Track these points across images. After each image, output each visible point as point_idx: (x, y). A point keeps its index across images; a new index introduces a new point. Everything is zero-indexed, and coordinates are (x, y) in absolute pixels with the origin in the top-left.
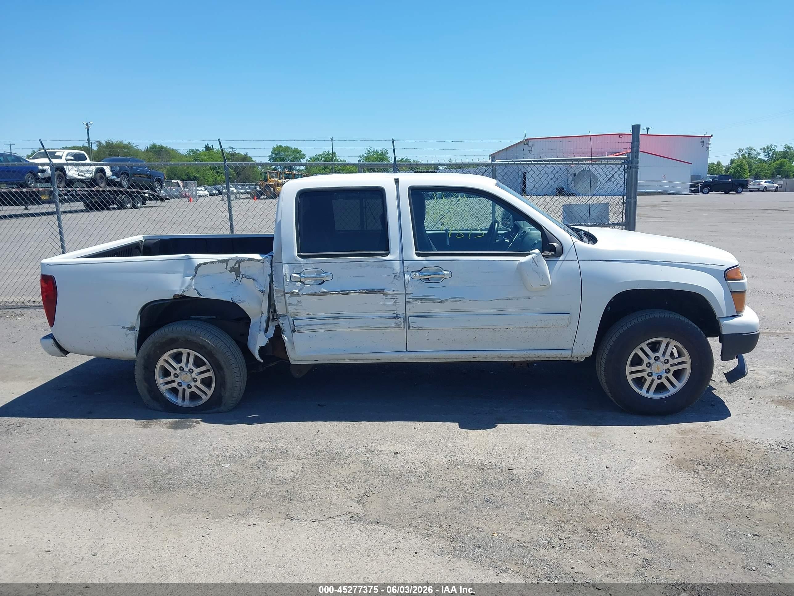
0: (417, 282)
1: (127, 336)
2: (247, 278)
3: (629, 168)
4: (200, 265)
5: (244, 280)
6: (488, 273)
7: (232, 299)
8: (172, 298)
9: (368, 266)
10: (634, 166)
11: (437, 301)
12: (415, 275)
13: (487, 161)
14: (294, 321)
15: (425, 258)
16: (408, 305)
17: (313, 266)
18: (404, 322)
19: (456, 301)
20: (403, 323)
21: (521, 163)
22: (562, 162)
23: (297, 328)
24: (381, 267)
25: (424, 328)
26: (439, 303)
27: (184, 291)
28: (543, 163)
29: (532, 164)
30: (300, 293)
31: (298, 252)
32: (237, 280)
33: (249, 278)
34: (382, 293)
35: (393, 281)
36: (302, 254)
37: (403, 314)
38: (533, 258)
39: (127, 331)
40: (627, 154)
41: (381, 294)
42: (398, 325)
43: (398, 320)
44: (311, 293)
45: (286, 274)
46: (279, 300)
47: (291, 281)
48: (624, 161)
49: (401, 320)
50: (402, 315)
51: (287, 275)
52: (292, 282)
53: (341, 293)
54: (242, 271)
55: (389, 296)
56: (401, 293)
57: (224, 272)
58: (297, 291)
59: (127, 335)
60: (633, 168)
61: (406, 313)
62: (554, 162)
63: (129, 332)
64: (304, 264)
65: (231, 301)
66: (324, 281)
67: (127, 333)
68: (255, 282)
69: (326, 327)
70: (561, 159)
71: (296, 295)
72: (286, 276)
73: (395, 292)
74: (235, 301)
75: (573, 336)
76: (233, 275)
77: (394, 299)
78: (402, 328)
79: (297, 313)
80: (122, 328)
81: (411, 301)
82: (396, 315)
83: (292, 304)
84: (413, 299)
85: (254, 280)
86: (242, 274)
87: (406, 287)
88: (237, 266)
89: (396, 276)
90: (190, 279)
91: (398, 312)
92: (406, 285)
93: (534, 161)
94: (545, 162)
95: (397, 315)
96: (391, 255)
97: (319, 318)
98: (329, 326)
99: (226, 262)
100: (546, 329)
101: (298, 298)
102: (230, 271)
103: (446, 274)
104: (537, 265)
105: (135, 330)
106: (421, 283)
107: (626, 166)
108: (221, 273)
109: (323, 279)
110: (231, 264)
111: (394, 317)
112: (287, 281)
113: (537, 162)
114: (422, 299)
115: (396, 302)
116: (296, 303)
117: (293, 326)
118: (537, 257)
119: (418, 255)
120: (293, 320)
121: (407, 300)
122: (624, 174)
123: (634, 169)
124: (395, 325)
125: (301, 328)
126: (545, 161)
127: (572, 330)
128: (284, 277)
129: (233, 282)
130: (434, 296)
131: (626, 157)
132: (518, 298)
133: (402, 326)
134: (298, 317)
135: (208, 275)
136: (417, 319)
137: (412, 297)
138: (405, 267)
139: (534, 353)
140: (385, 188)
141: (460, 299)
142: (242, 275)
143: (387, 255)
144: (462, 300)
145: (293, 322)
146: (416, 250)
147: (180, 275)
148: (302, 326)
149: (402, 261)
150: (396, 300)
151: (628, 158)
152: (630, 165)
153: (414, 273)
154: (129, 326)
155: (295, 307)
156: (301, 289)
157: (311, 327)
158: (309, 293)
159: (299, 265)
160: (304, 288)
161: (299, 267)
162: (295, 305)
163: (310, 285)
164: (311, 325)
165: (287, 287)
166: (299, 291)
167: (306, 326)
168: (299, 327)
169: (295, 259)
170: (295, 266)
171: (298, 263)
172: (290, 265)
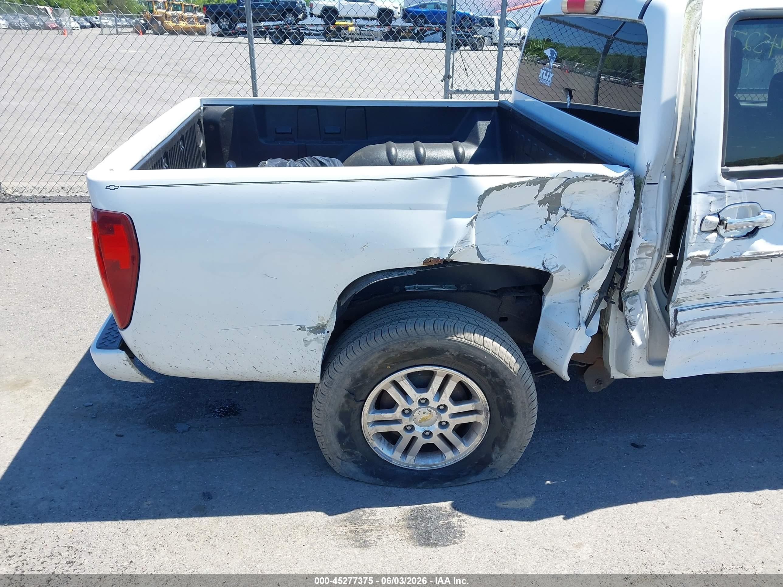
1: (306, 345)
2: (576, 218)
4: (488, 192)
5: (569, 221)
7: (543, 264)
8: (421, 264)
14: (677, 313)
17: (745, 196)
23: (680, 328)
27: (452, 252)
30: (712, 258)
31: (724, 164)
32: (548, 221)
33: (579, 216)
36: (727, 168)
39: (308, 335)
44: (734, 257)
45: (694, 215)
46: (640, 266)
47: (700, 232)
51: (697, 218)
52: (704, 234)
54: (565, 202)
57: (528, 205)
58: (707, 253)
59: (307, 343)
63: (313, 336)
64: (730, 194)
65: (543, 269)
66: (758, 230)
67: (308, 339)
68: (593, 227)
69: (728, 321)
71: (704, 261)
72: (695, 222)
74: (549, 268)
76: (544, 211)
80: (300, 329)
83: (690, 281)
85: (590, 221)
86: (564, 209)
88: (559, 191)
90: (468, 225)
97: (719, 305)
98: (733, 319)
99: (541, 182)
101: (705, 268)
102: (540, 203)
105: (326, 331)
108: (522, 207)
109: (757, 225)
110: (549, 188)
112: (694, 233)
116: (697, 277)
117: (675, 324)
120: (677, 310)
125: (688, 326)
128: (692, 223)
129: (541, 227)
134: (684, 304)
135: (498, 213)
142: (566, 210)
145: (675, 315)
147: (443, 212)
148: (688, 323)
154: (314, 325)
155: (692, 286)
156: (716, 249)
157: (700, 324)
158: (728, 257)
159: (722, 196)
160: (723, 246)
161: (721, 199)
162: (694, 282)
163: (732, 239)
164: (704, 320)
165: (693, 245)
166: (713, 253)
167: (695, 322)
168: (684, 324)
169: (717, 182)
170: (714, 197)
171: (720, 192)
172: (705, 195)
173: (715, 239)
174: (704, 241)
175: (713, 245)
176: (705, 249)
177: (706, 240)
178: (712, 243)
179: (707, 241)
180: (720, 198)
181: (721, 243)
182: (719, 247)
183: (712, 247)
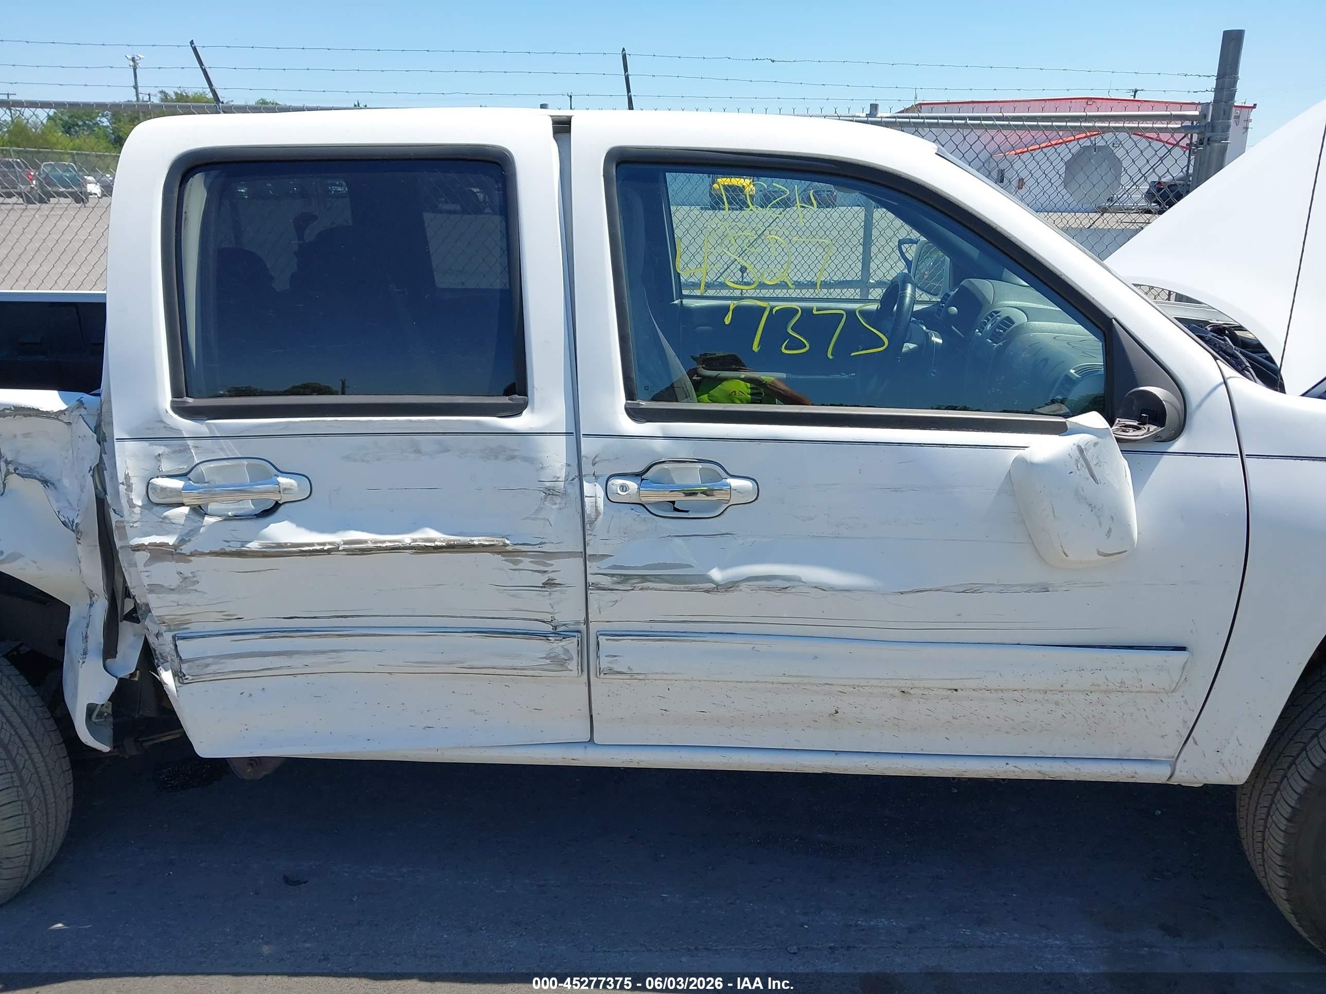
0: (629, 517)
2: (22, 476)
3: (1205, 141)
5: (15, 480)
6: (896, 490)
9: (447, 450)
10: (1217, 135)
11: (701, 586)
12: (624, 488)
13: (857, 114)
14: (179, 643)
15: (663, 429)
16: (594, 595)
17: (232, 448)
18: (580, 653)
19: (768, 589)
20: (575, 656)
21: (940, 121)
22: (1040, 123)
23: (190, 668)
24: (496, 457)
25: (650, 677)
26: (708, 591)
28: (992, 125)
29: (966, 126)
30: (183, 550)
31: (176, 393)
33: (28, 474)
34: (499, 553)
35: (539, 509)
36: (190, 400)
37: (578, 623)
38: (1079, 447)
40: (1200, 107)
41: (497, 556)
42: (560, 663)
43: (557, 646)
44: (228, 549)
45: (127, 477)
47: (149, 504)
48: (1192, 123)
49: (571, 644)
50: (572, 627)
51: (133, 481)
52: (156, 509)
53: (343, 550)
54: (6, 451)
55: (526, 563)
56: (570, 554)
58: (171, 540)
60: (1216, 141)
61: (587, 621)
62: (1021, 123)
64: (198, 442)
66: (277, 505)
68: (50, 491)
69: (297, 662)
70: (1039, 117)
71: (171, 553)
72: (129, 487)
73: (545, 548)
75: (1185, 722)
77: (545, 572)
78: (575, 673)
79: (187, 617)
81: (605, 581)
82: (549, 628)
83: (163, 586)
84: (613, 575)
85: (45, 483)
87: (587, 532)
89: (550, 493)
91: (559, 618)
92: (588, 527)
93: (971, 118)
94: (998, 123)
95: (555, 628)
96: (533, 410)
97: (268, 633)
98: (307, 660)
100: (1093, 697)
101: (182, 567)
103: (739, 491)
104: (1093, 476)
106: (644, 520)
107: (1195, 137)
109: (276, 497)
111: (545, 636)
112: (132, 505)
113: (979, 122)
114: (644, 578)
115: (550, 584)
116: (175, 581)
117: (177, 660)
118: (1096, 444)
119: (635, 414)
120: (174, 637)
121: (591, 579)
122: (1189, 157)
123: (1216, 144)
124: (548, 661)
125: (207, 665)
126: (998, 119)
127: (1186, 702)
128: (122, 488)
130: (690, 566)
131: (1197, 113)
132: (1005, 589)
133: (573, 665)
134: (194, 628)
136: (627, 642)
137: (610, 568)
138: (584, 460)
139: (1038, 768)
140: (512, 152)
141: (787, 584)
142: (7, 462)
143: (516, 411)
144: (793, 587)
145: (176, 646)
146: (630, 395)
148: (210, 661)
149: (574, 433)
150: (552, 575)
151: (1204, 116)
152: (1208, 134)
153: (620, 481)
155: (174, 597)
156: (187, 534)
157: (239, 664)
158: (217, 549)
159: (180, 445)
160: (202, 530)
161: (180, 451)
162: (173, 590)
163: (219, 519)
164: (241, 657)
165: (135, 525)
166: (182, 541)
167: (222, 661)
168: (197, 662)
169: (162, 421)
170: (163, 447)
171: (174, 438)
172: (145, 444)
173: (184, 518)
174: (161, 520)
175: (181, 527)
176: (167, 533)
177: (163, 518)
178: (179, 524)
179: (167, 521)
180: (177, 449)
181: (196, 525)
182: (194, 532)
183: (179, 531)
